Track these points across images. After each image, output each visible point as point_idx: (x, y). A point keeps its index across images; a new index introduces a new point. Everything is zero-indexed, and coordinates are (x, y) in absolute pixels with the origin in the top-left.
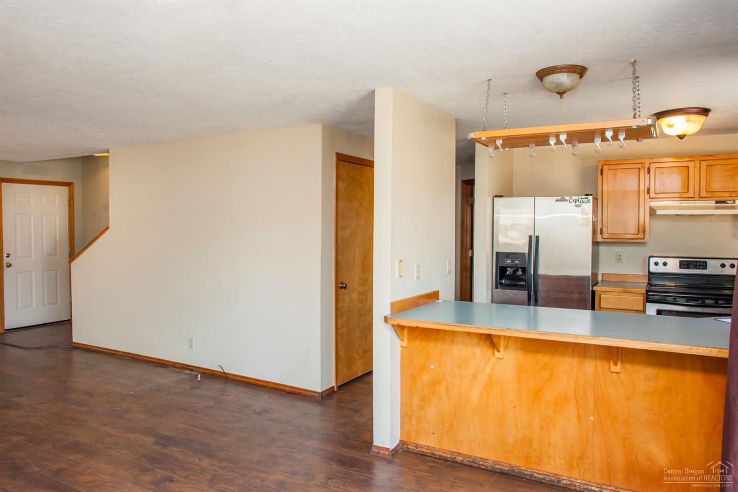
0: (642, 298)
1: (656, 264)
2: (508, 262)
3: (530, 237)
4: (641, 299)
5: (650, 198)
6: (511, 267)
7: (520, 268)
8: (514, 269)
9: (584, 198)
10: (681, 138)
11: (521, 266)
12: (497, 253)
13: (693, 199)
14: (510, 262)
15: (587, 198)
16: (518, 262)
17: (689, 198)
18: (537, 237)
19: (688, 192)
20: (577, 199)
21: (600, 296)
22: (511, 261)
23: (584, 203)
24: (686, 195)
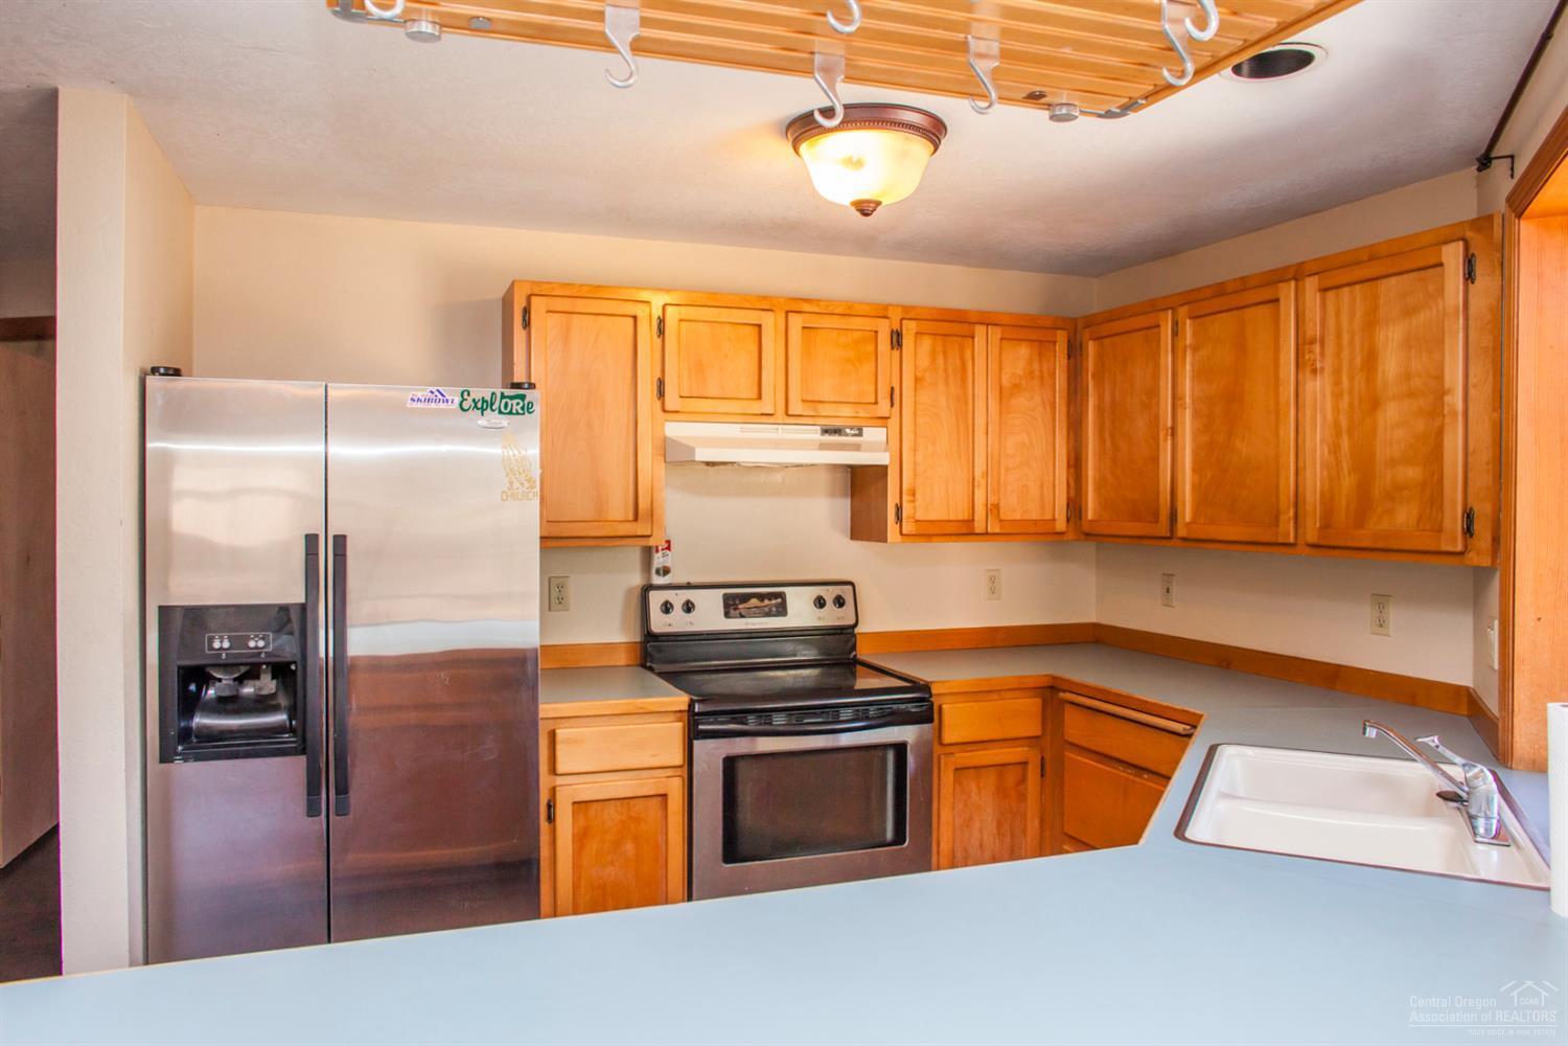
0: (680, 724)
1: (667, 608)
2: (217, 645)
3: (311, 541)
4: (677, 729)
5: (664, 411)
6: (225, 667)
7: (267, 664)
8: (243, 669)
9: (511, 398)
10: (865, 214)
11: (268, 660)
12: (165, 612)
13: (771, 420)
14: (226, 645)
15: (523, 397)
16: (261, 644)
17: (762, 414)
18: (340, 542)
19: (760, 397)
20: (488, 398)
21: (552, 735)
22: (230, 639)
23: (510, 413)
24: (756, 407)
